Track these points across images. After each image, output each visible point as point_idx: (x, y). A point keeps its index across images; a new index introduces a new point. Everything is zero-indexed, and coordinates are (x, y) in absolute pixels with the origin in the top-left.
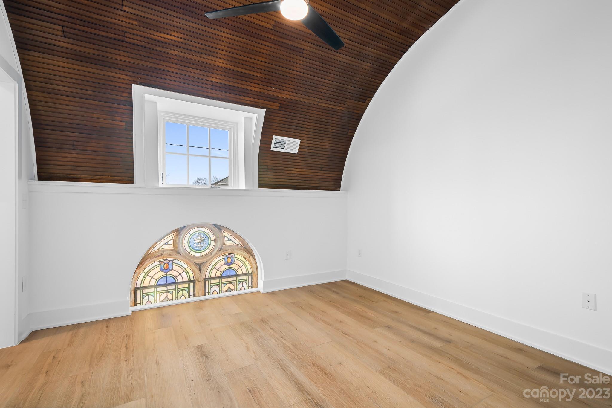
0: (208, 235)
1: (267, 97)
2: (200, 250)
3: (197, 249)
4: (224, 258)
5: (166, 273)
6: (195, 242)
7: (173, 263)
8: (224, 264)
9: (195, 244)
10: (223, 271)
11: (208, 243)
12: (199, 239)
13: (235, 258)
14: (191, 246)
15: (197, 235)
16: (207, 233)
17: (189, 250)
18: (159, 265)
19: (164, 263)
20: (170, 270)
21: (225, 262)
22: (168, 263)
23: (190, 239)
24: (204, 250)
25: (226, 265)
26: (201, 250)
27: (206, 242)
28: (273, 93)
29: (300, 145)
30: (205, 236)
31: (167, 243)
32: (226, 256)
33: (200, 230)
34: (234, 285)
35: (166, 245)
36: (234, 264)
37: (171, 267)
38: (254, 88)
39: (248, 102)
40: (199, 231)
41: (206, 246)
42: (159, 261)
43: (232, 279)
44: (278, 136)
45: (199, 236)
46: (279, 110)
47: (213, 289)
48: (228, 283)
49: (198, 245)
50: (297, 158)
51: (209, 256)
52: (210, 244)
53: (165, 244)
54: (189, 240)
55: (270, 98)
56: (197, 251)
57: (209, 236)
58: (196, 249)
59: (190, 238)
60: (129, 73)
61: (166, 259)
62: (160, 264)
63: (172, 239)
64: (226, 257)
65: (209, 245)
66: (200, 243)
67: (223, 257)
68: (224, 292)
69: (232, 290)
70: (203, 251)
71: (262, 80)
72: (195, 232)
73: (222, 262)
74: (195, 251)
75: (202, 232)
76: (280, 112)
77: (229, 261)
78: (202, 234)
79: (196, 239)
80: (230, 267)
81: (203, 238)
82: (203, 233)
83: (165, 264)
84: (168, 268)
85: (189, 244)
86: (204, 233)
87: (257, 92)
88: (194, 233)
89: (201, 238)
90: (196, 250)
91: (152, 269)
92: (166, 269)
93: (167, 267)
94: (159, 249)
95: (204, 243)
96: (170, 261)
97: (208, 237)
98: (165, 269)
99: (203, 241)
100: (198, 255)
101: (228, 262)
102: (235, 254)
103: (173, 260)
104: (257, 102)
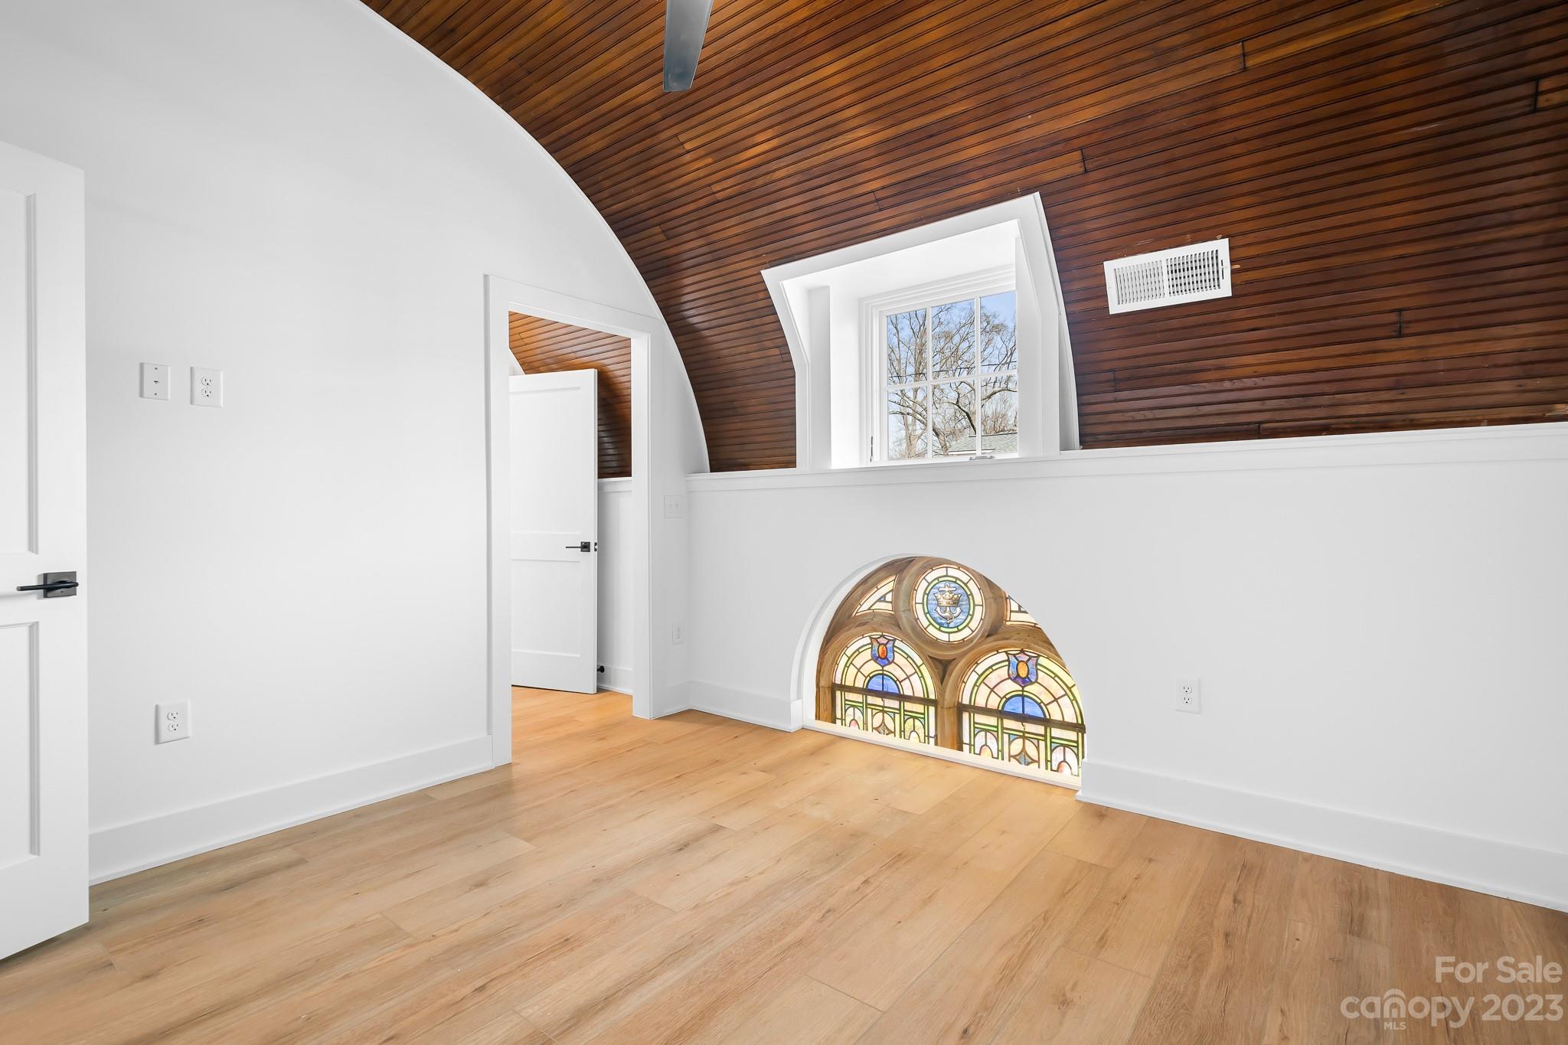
0: (966, 589)
1: (1026, 154)
2: (948, 627)
3: (943, 621)
4: (1008, 660)
5: (883, 667)
6: (938, 605)
7: (894, 646)
8: (1009, 678)
9: (938, 608)
10: (1008, 697)
11: (967, 611)
12: (947, 597)
13: (1039, 667)
14: (928, 613)
15: (941, 585)
16: (966, 584)
17: (925, 623)
18: (870, 646)
19: (878, 642)
20: (890, 663)
21: (1010, 672)
22: (885, 645)
23: (928, 595)
24: (957, 627)
25: (1014, 680)
26: (951, 625)
27: (963, 607)
28: (1037, 132)
29: (1232, 262)
30: (961, 591)
31: (882, 599)
32: (1014, 655)
33: (949, 574)
34: (1038, 748)
35: (882, 601)
36: (1036, 684)
37: (890, 654)
38: (973, 149)
39: (978, 197)
40: (947, 576)
41: (962, 617)
42: (871, 638)
43: (1030, 728)
44: (1123, 256)
45: (947, 589)
46: (1086, 171)
47: (980, 739)
48: (1020, 737)
49: (945, 612)
50: (1238, 314)
51: (967, 645)
52: (971, 613)
53: (879, 600)
54: (926, 596)
55: (1033, 151)
56: (942, 629)
57: (969, 593)
58: (940, 621)
59: (927, 592)
60: (750, 254)
61: (881, 634)
62: (872, 644)
63: (892, 591)
64: (1012, 659)
65: (970, 617)
66: (948, 608)
67: (1003, 656)
68: (1010, 761)
69: (1034, 761)
70: (956, 629)
71: (981, 112)
72: (937, 578)
73: (1003, 672)
74: (938, 627)
75: (954, 580)
76: (1093, 176)
77: (1023, 674)
78: (953, 585)
79: (939, 596)
80: (1025, 689)
81: (956, 596)
82: (955, 582)
83: (880, 645)
84: (886, 658)
85: (925, 607)
86: (958, 582)
87: (986, 154)
88: (936, 581)
89: (951, 596)
90: (941, 625)
91: (858, 651)
92: (882, 659)
93: (883, 653)
94: (869, 609)
95: (958, 609)
96: (889, 640)
97: (968, 595)
98: (879, 657)
99: (956, 603)
100: (944, 637)
101: (1018, 675)
102: (1039, 656)
103: (895, 640)
104: (1002, 184)
